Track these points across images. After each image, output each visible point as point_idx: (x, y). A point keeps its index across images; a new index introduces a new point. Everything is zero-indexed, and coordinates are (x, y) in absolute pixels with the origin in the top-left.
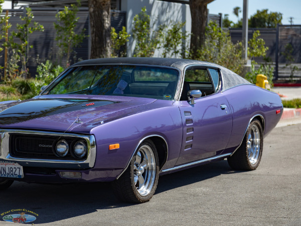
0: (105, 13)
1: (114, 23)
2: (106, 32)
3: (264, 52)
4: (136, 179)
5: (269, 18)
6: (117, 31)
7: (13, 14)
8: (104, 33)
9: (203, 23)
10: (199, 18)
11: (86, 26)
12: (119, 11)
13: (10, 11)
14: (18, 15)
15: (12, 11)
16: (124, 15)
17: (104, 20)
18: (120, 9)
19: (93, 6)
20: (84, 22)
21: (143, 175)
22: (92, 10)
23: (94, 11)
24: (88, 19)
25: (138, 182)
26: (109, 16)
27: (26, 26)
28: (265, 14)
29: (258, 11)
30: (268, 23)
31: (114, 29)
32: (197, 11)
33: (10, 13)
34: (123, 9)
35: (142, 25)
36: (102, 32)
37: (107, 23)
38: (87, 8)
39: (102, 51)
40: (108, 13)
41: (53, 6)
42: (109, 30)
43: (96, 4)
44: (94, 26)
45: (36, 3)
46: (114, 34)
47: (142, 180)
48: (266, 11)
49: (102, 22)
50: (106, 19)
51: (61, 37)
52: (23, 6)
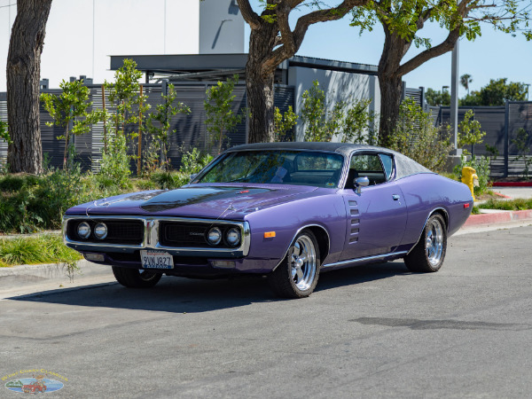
0: (267, 89)
1: (278, 102)
2: (268, 113)
4: (294, 272)
5: (508, 92)
6: (282, 112)
8: (265, 114)
9: (396, 100)
10: (390, 93)
11: (243, 106)
12: (285, 86)
13: (144, 86)
14: (153, 92)
15: (147, 85)
16: (292, 90)
17: (265, 98)
18: (287, 84)
19: (251, 79)
20: (241, 100)
21: (303, 268)
22: (250, 85)
23: (252, 87)
24: (245, 97)
25: (296, 275)
26: (273, 93)
28: (502, 85)
29: (492, 81)
30: (507, 98)
31: (278, 110)
32: (389, 85)
33: (145, 89)
34: (290, 84)
35: (314, 104)
36: (263, 113)
37: (269, 103)
38: (244, 82)
40: (271, 89)
41: (200, 79)
42: (272, 110)
43: (255, 77)
44: (252, 106)
45: (178, 75)
46: (278, 115)
47: (300, 274)
48: (504, 80)
49: (263, 100)
50: (268, 96)
52: (160, 79)
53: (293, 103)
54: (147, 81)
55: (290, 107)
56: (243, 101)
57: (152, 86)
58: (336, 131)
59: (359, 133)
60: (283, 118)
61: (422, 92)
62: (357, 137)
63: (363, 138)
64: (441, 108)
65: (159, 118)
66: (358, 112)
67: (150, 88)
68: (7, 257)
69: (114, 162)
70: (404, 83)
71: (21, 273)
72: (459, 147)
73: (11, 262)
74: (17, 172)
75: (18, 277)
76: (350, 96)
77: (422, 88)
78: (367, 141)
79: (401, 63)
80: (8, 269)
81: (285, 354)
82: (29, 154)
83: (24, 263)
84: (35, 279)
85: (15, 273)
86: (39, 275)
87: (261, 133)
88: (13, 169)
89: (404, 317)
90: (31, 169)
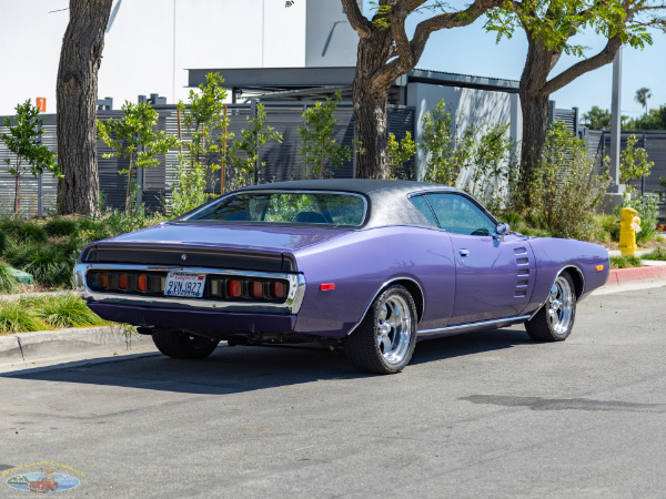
0: (378, 111)
1: (392, 127)
2: (379, 140)
3: (646, 170)
6: (398, 139)
7: (234, 113)
8: (376, 142)
9: (541, 124)
10: (534, 116)
11: (349, 133)
12: (404, 107)
13: (229, 107)
14: (241, 113)
15: (233, 106)
16: (413, 112)
17: (377, 122)
18: (406, 103)
19: (359, 99)
20: (348, 124)
22: (358, 106)
23: (361, 108)
24: (352, 120)
26: (385, 116)
27: (255, 133)
31: (393, 137)
33: (230, 110)
34: (410, 103)
35: (438, 129)
36: (373, 142)
37: (382, 126)
38: (350, 102)
39: (373, 170)
40: (384, 111)
41: (299, 98)
42: (385, 138)
43: (364, 97)
44: (360, 132)
45: (271, 93)
46: (393, 143)
49: (373, 124)
50: (380, 120)
51: (310, 147)
52: (249, 98)
53: (412, 128)
54: (234, 101)
55: (408, 133)
56: (351, 126)
57: (240, 106)
58: (466, 162)
59: (495, 165)
60: (400, 146)
61: (575, 114)
62: (492, 170)
63: (500, 171)
64: (604, 132)
65: (244, 147)
66: (494, 139)
67: (237, 110)
68: (51, 317)
69: (188, 202)
70: (552, 102)
71: (67, 338)
72: (621, 182)
73: (56, 324)
74: (69, 213)
75: (63, 342)
76: (485, 115)
77: (575, 109)
78: (506, 175)
79: (549, 79)
80: (51, 332)
81: (373, 439)
82: (83, 191)
83: (71, 325)
84: (85, 345)
85: (60, 338)
86: (89, 340)
87: (371, 165)
88: (63, 210)
89: (526, 395)
90: (85, 210)
